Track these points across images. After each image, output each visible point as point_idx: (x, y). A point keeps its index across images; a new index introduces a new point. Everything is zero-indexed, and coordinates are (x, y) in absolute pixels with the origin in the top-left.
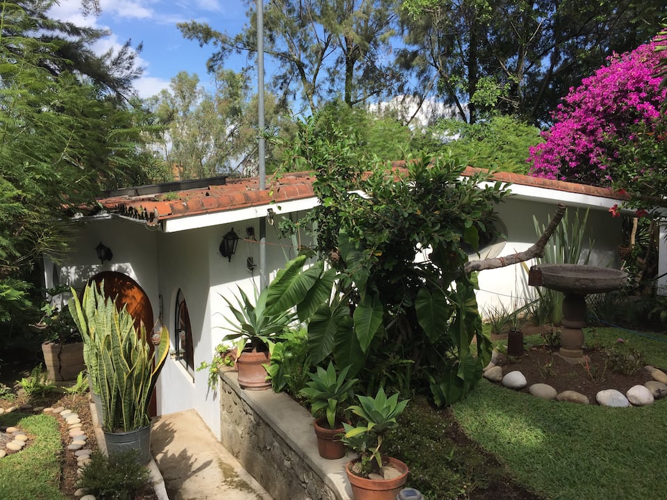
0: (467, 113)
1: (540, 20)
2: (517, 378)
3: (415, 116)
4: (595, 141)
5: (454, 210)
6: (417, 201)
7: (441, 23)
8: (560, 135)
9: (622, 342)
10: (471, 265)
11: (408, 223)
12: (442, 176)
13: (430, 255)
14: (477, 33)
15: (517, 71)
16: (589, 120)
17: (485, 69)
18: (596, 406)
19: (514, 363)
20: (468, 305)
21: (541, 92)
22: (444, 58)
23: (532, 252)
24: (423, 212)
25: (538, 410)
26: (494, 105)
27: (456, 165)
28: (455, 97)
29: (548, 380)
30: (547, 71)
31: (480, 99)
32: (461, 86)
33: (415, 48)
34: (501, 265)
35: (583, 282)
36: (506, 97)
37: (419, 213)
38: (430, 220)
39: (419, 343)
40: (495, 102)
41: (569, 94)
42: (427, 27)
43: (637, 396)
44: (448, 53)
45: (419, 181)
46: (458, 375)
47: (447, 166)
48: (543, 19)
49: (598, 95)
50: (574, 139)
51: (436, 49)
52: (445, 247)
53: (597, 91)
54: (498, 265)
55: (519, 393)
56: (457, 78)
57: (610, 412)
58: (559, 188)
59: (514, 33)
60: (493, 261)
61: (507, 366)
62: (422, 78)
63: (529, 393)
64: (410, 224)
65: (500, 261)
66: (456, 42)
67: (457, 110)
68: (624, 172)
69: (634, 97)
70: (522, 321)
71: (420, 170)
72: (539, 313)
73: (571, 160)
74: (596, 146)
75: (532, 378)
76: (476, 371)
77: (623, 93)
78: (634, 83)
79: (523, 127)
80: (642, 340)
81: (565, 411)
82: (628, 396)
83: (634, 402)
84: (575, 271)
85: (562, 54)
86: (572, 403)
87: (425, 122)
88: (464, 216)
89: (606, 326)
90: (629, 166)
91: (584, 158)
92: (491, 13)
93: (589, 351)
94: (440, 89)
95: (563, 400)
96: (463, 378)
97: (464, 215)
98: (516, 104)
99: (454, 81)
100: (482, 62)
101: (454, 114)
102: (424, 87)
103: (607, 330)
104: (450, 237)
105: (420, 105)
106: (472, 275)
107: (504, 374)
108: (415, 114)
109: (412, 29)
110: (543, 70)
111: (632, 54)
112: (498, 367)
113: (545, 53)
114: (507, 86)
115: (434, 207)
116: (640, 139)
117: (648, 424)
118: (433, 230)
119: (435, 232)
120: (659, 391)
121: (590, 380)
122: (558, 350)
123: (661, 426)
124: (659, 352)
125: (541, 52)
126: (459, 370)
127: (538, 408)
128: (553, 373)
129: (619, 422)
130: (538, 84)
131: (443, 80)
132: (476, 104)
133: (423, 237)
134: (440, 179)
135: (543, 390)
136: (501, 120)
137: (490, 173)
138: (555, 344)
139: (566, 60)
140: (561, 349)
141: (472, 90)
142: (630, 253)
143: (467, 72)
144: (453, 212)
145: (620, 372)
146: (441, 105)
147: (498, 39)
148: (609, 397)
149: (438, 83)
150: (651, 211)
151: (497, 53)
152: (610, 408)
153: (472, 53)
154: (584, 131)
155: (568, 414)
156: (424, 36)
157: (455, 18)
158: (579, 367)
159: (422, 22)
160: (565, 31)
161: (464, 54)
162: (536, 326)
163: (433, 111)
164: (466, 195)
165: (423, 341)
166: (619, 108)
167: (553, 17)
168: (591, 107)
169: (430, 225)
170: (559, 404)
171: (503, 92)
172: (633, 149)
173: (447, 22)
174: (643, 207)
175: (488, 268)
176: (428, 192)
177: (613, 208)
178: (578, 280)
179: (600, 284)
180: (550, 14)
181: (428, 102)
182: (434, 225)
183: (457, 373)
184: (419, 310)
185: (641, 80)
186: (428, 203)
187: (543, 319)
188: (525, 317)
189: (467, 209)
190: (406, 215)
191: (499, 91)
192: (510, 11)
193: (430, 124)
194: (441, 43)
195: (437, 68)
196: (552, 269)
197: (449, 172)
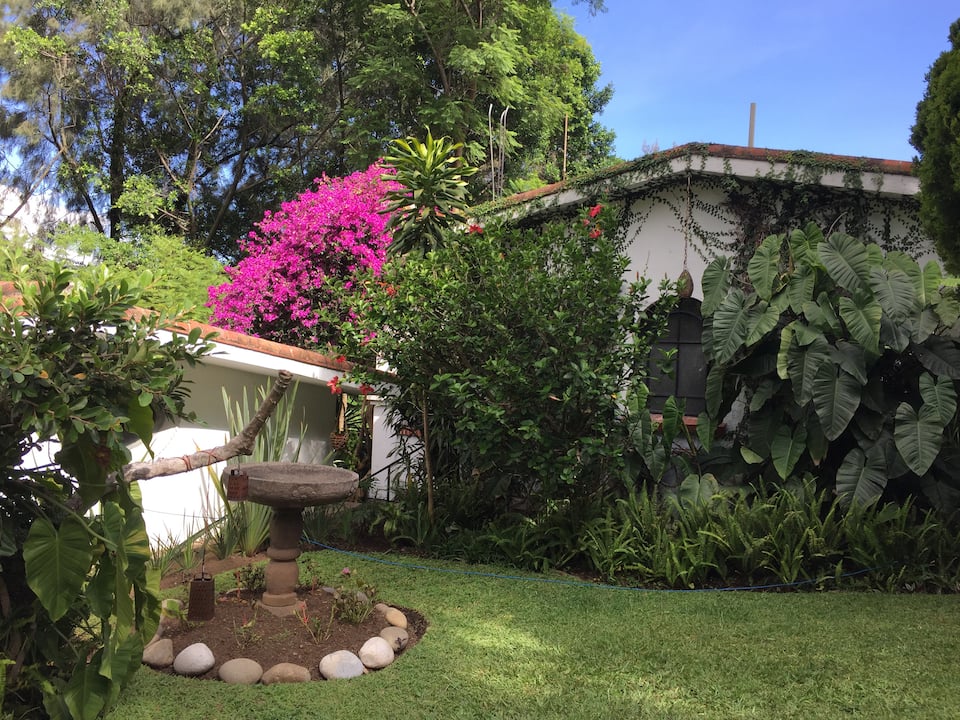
0: (106, 224)
1: (222, 113)
2: (199, 655)
3: (16, 216)
4: (299, 288)
5: (115, 373)
6: (42, 353)
7: (69, 79)
8: (253, 275)
9: (348, 574)
10: (133, 470)
11: (19, 395)
12: (94, 311)
13: (57, 455)
14: (126, 107)
15: (186, 177)
16: (291, 259)
17: (137, 163)
18: (323, 682)
19: (192, 629)
20: (131, 541)
21: (220, 213)
22: (70, 134)
23: (236, 446)
24: (53, 376)
25: (237, 708)
26: (152, 217)
27: (122, 292)
28: (88, 198)
29: (248, 650)
30: (227, 186)
31: (131, 205)
32: (98, 182)
33: (21, 107)
34: (185, 468)
35: (303, 489)
36: (169, 211)
37: (45, 375)
38: (65, 390)
39: (24, 622)
40: (154, 214)
41: (265, 220)
42: (45, 80)
43: (374, 654)
44: (78, 129)
45: (47, 316)
46: (101, 673)
47: (104, 294)
48: (225, 112)
49: (303, 228)
50: (270, 281)
51: (57, 119)
52: (96, 442)
53: (302, 221)
54: (179, 470)
55: (204, 682)
56: (92, 168)
57: (343, 689)
58: (260, 349)
59: (184, 122)
60: (171, 462)
61: (181, 636)
62: (31, 158)
63: (219, 679)
64: (24, 396)
65: (182, 462)
66: (91, 114)
67: (90, 218)
68: (348, 332)
69: (347, 237)
70: (200, 553)
71: (51, 294)
72: (225, 538)
73: (267, 312)
74: (299, 295)
75: (224, 653)
76: (133, 657)
77: (336, 231)
78: (348, 219)
79: (198, 257)
80: (366, 565)
81: (279, 702)
82: (361, 656)
83: (369, 664)
84: (288, 472)
85: (247, 167)
86: (287, 685)
87: (34, 229)
88: (136, 385)
89: (317, 548)
90: (354, 325)
91: (284, 311)
92: (151, 84)
93: (303, 591)
94: (62, 180)
95: (274, 681)
96: (109, 677)
97: (135, 382)
98: (183, 224)
99: (87, 172)
100: (133, 153)
101: (83, 223)
102: (34, 173)
103: (320, 555)
104: (107, 423)
105: (24, 199)
106: (133, 487)
107: (176, 651)
108: (16, 212)
109: (16, 78)
110: (222, 184)
111: (345, 181)
112: (166, 640)
113: (226, 160)
114: (173, 196)
115: (73, 366)
116: (368, 289)
117: (395, 699)
118: (73, 409)
119: (77, 412)
120: (399, 641)
121: (309, 639)
122: (261, 598)
123: (412, 698)
124: (389, 582)
125: (221, 157)
126: (104, 662)
127: (238, 705)
128: (257, 637)
129: (357, 704)
130: (216, 202)
131: (67, 166)
132: (123, 210)
133: (51, 424)
134: (89, 315)
135: (242, 669)
136: (163, 242)
137: (180, 314)
138: (255, 588)
139: (252, 176)
140: (265, 595)
141: (116, 192)
142: (345, 444)
143: (108, 162)
144: (113, 376)
145: (349, 621)
146: (63, 203)
147: (159, 125)
148: (338, 663)
149: (58, 170)
150: (378, 387)
151: (158, 144)
152: (341, 681)
153: (117, 136)
154: (284, 273)
155: (283, 704)
156: (38, 93)
157: (91, 79)
158: (292, 619)
159: (36, 70)
160: (253, 136)
161: (104, 135)
162: (220, 559)
163: (49, 214)
164: (138, 348)
165: (32, 619)
166: (331, 248)
167: (239, 113)
168: (294, 243)
169: (66, 399)
170: (268, 689)
171: (166, 201)
172: (361, 302)
173: (78, 81)
174: (370, 381)
175: (163, 474)
176: (63, 336)
177: (332, 382)
178: (296, 486)
179: (326, 492)
180: (234, 109)
181: (40, 198)
182: (74, 399)
183: (98, 669)
184: (33, 559)
185: (357, 216)
186: (62, 357)
187: (231, 547)
188: (204, 546)
189: (142, 372)
190: (19, 379)
191: (160, 199)
192: (178, 88)
193: (41, 234)
194: (66, 110)
195: (58, 146)
196: (256, 471)
197: (107, 304)
